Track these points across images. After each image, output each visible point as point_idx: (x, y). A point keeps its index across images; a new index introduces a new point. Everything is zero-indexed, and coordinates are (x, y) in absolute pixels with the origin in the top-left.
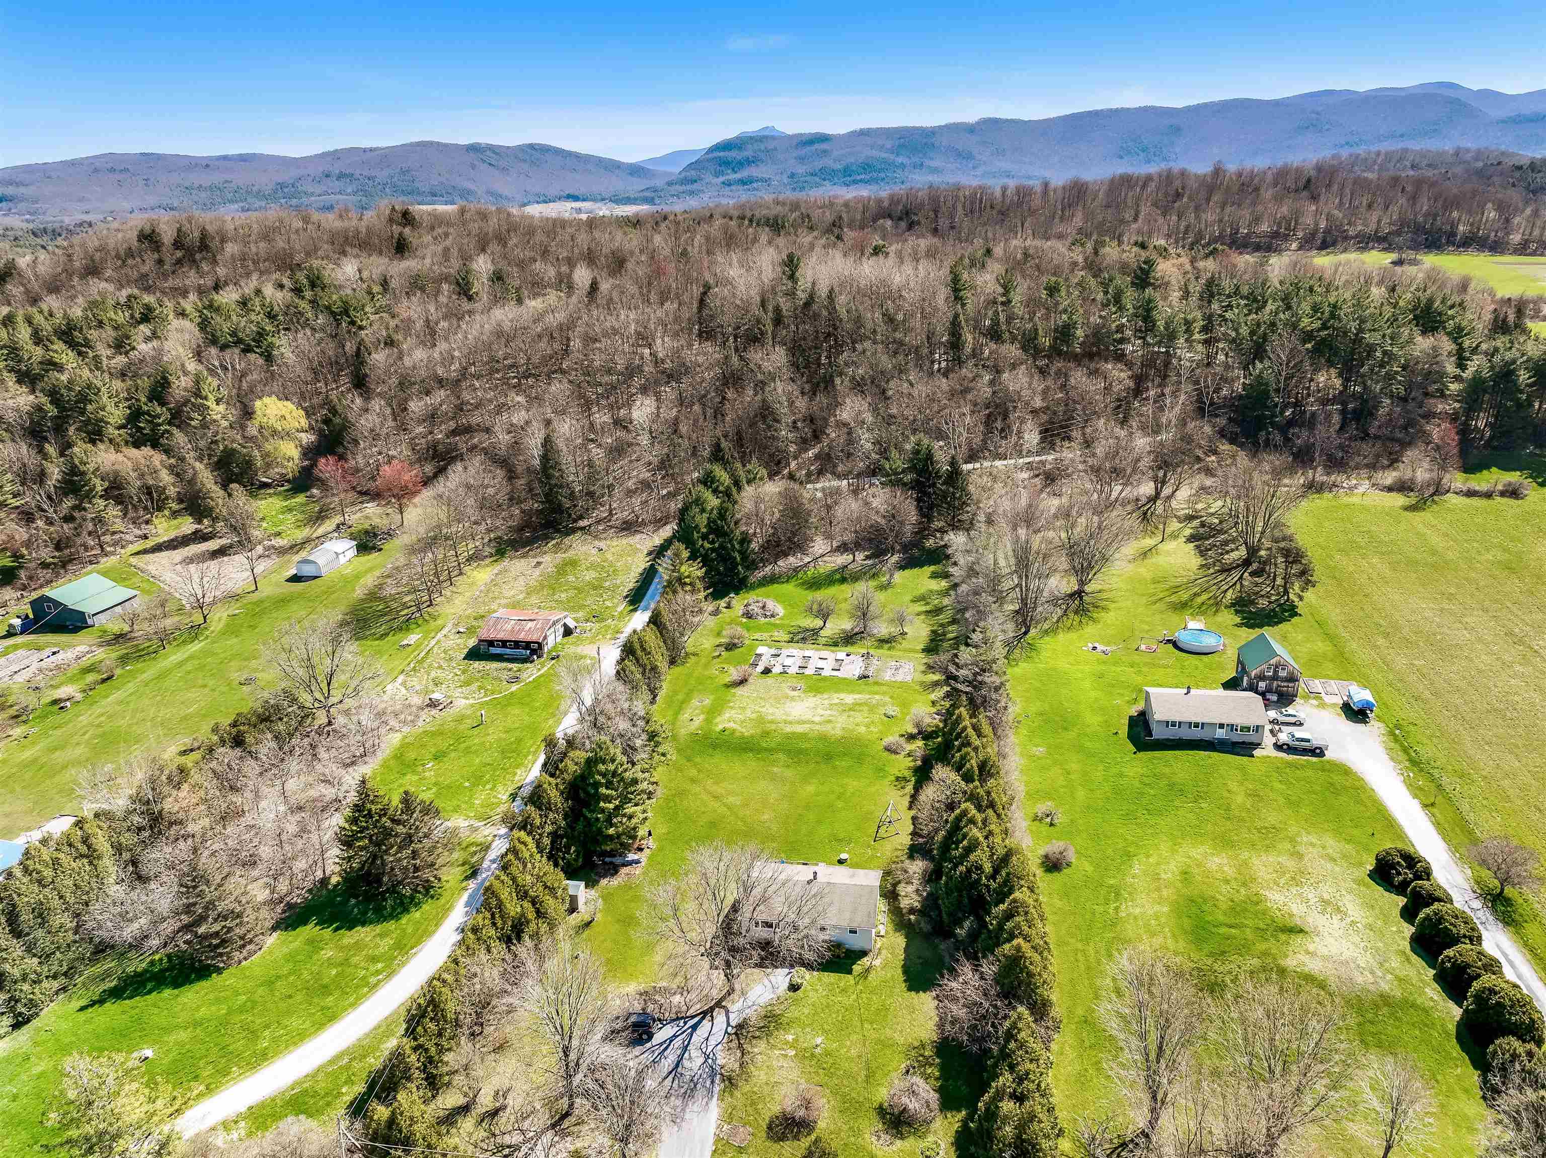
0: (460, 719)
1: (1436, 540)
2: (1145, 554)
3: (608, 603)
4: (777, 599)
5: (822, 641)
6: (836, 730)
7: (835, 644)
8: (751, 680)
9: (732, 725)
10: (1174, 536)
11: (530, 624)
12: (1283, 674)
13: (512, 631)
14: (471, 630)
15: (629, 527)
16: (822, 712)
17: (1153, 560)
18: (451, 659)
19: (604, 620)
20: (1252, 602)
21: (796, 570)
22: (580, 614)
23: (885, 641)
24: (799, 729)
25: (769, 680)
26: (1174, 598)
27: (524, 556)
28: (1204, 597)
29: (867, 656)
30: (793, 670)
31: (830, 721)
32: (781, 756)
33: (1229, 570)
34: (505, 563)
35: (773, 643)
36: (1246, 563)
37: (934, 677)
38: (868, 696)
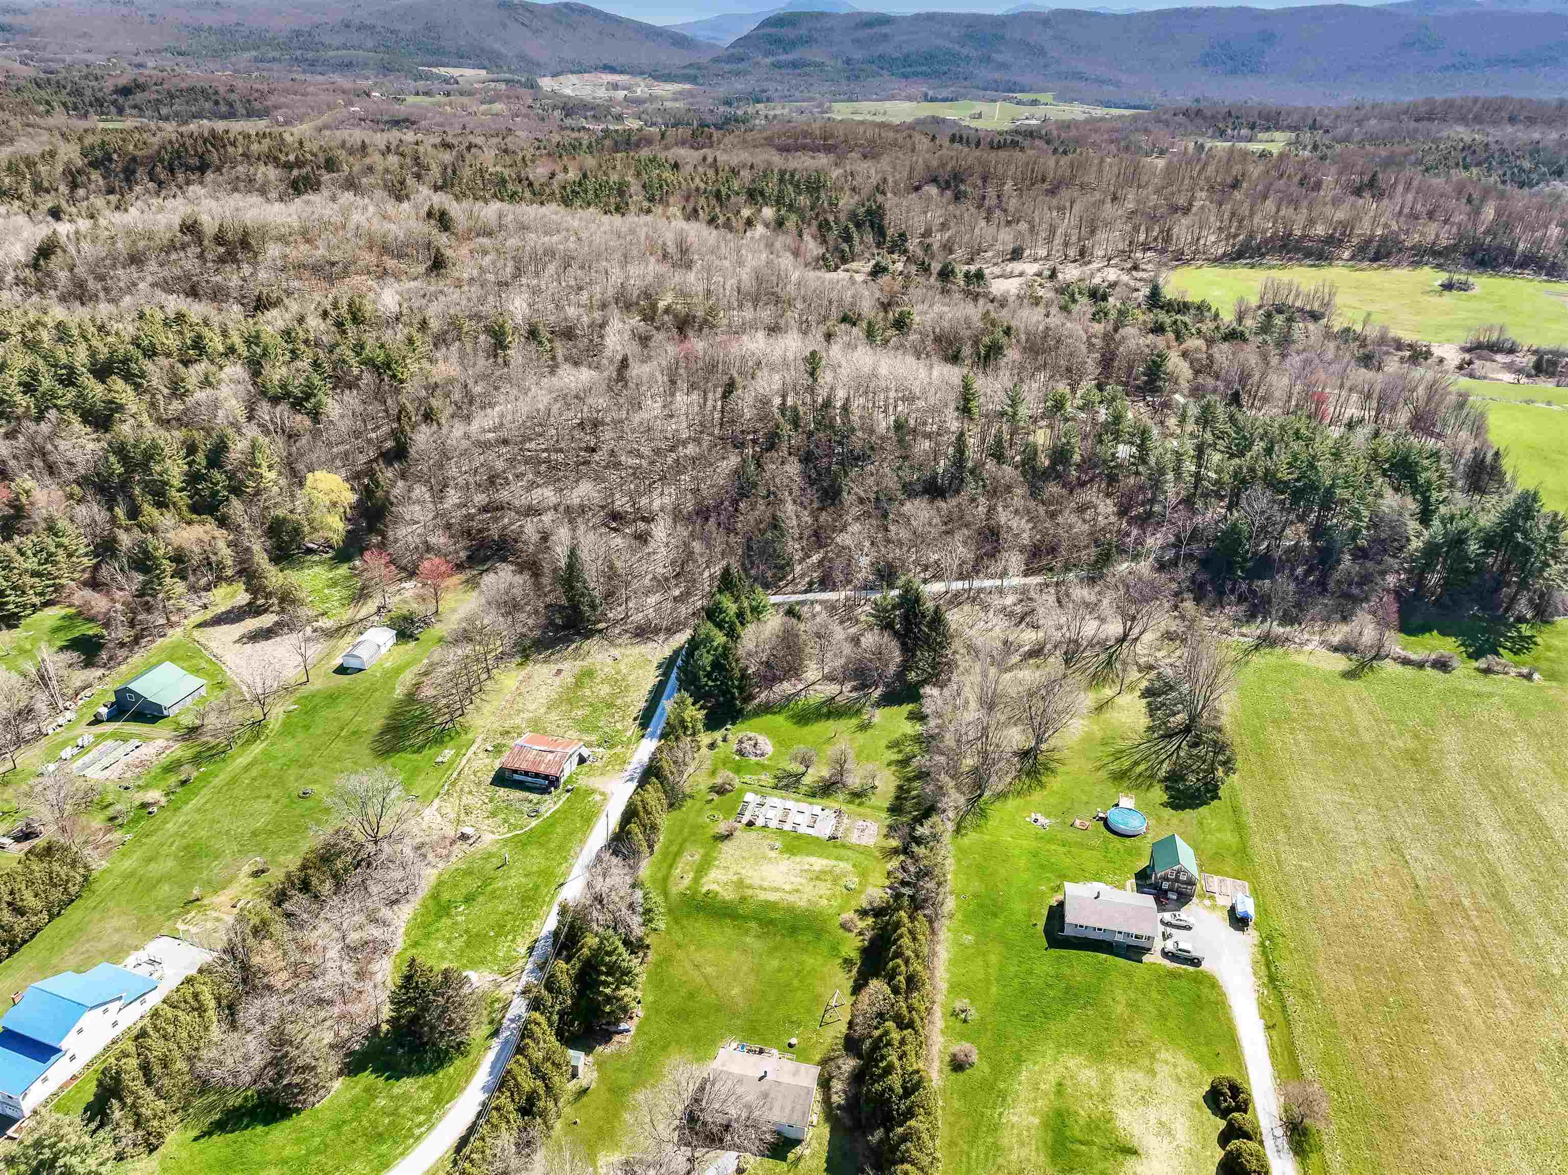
0: (489, 856)
1: (1362, 719)
2: (1100, 708)
3: (619, 726)
4: (770, 733)
5: (803, 789)
6: (801, 902)
7: (814, 795)
8: (736, 834)
9: (714, 887)
10: (1131, 688)
11: (550, 756)
12: (1184, 878)
13: (534, 763)
14: (498, 750)
15: (643, 633)
16: (793, 879)
17: (1107, 715)
18: (479, 784)
19: (613, 746)
20: (1183, 778)
21: (788, 698)
22: (593, 738)
23: (857, 795)
24: (772, 897)
25: (752, 835)
26: (1115, 767)
27: (546, 661)
28: (1142, 767)
29: (839, 813)
30: (773, 824)
31: (797, 891)
32: (753, 924)
33: (1171, 736)
34: (529, 668)
35: (761, 790)
36: (1187, 730)
37: (894, 843)
38: (834, 863)
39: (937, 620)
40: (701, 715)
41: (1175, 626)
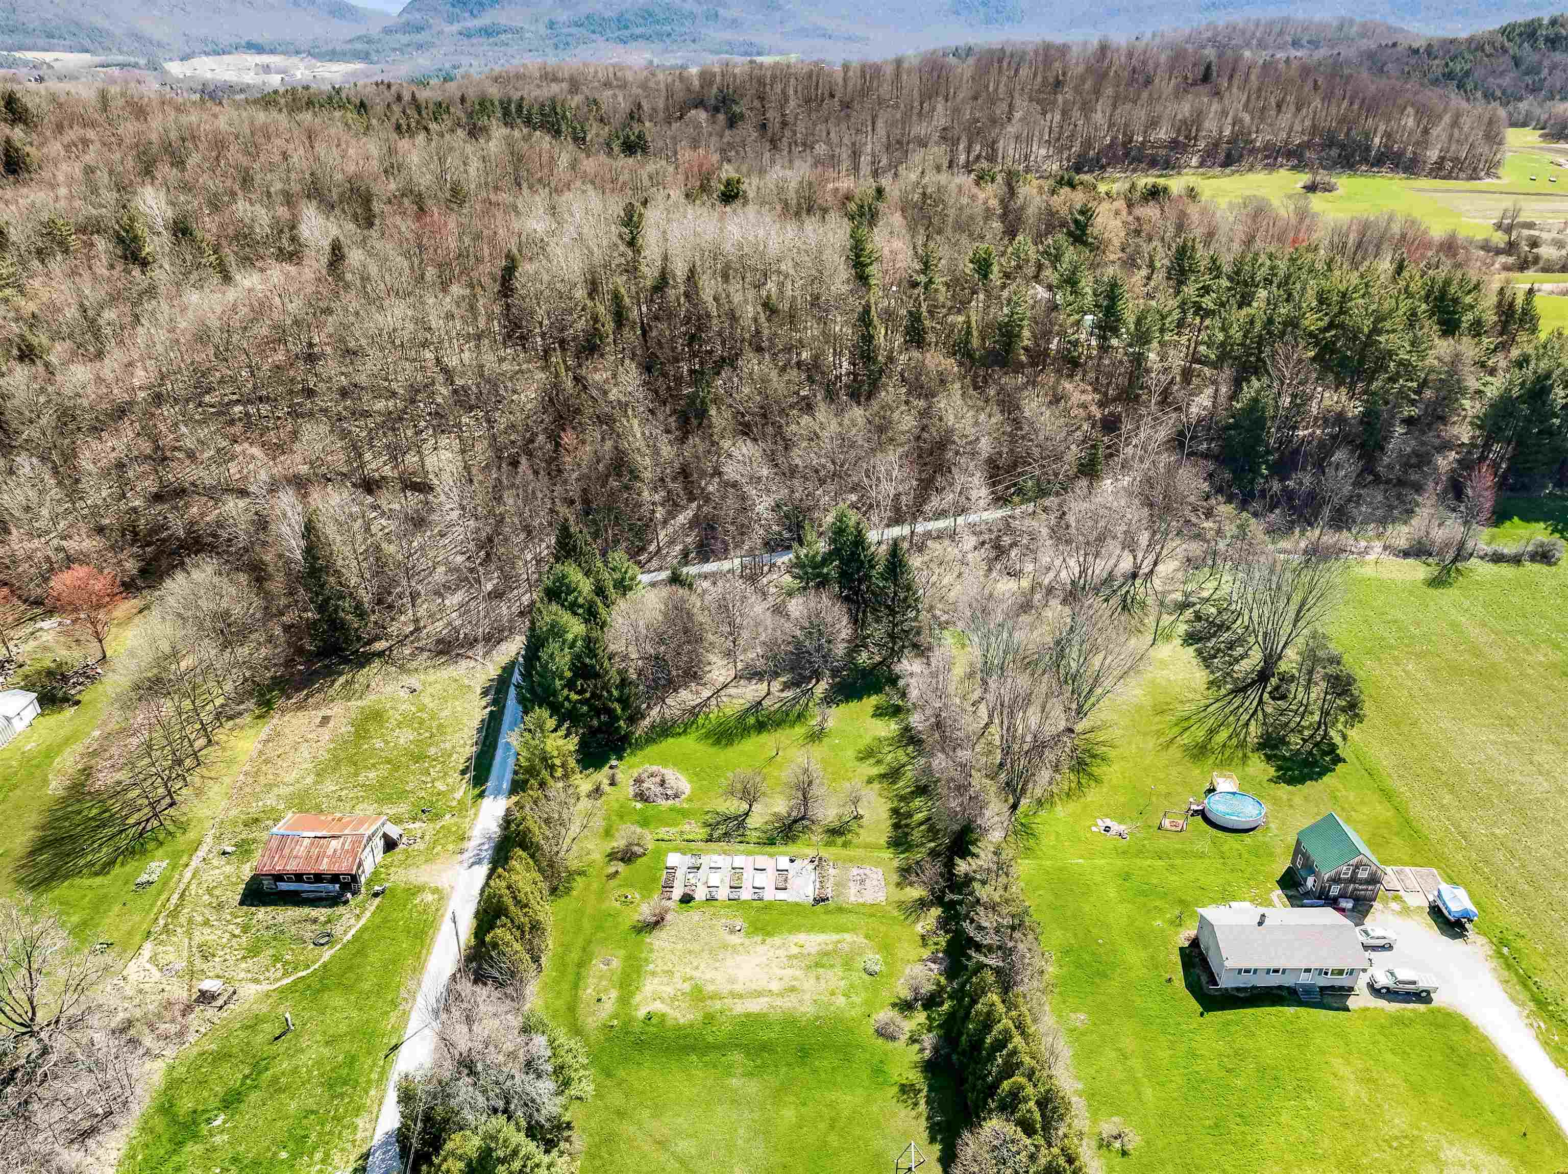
0: (253, 1024)
2: (1136, 668)
3: (440, 786)
4: (679, 762)
5: (753, 836)
6: (807, 1009)
7: (771, 842)
8: (668, 917)
9: (658, 1007)
10: (1168, 637)
11: (334, 843)
12: (1363, 875)
13: (308, 857)
14: (244, 849)
15: (449, 648)
16: (779, 972)
18: (220, 906)
19: (438, 816)
20: (1283, 741)
21: (694, 712)
22: (402, 808)
24: (754, 1006)
25: (693, 916)
26: (1186, 739)
27: (301, 706)
28: (1223, 735)
29: (818, 863)
30: (723, 894)
31: (793, 989)
32: (737, 1057)
33: (1244, 689)
34: (275, 720)
35: (687, 845)
36: (1263, 678)
37: (916, 892)
38: (835, 937)
40: (572, 744)
41: (1196, 548)
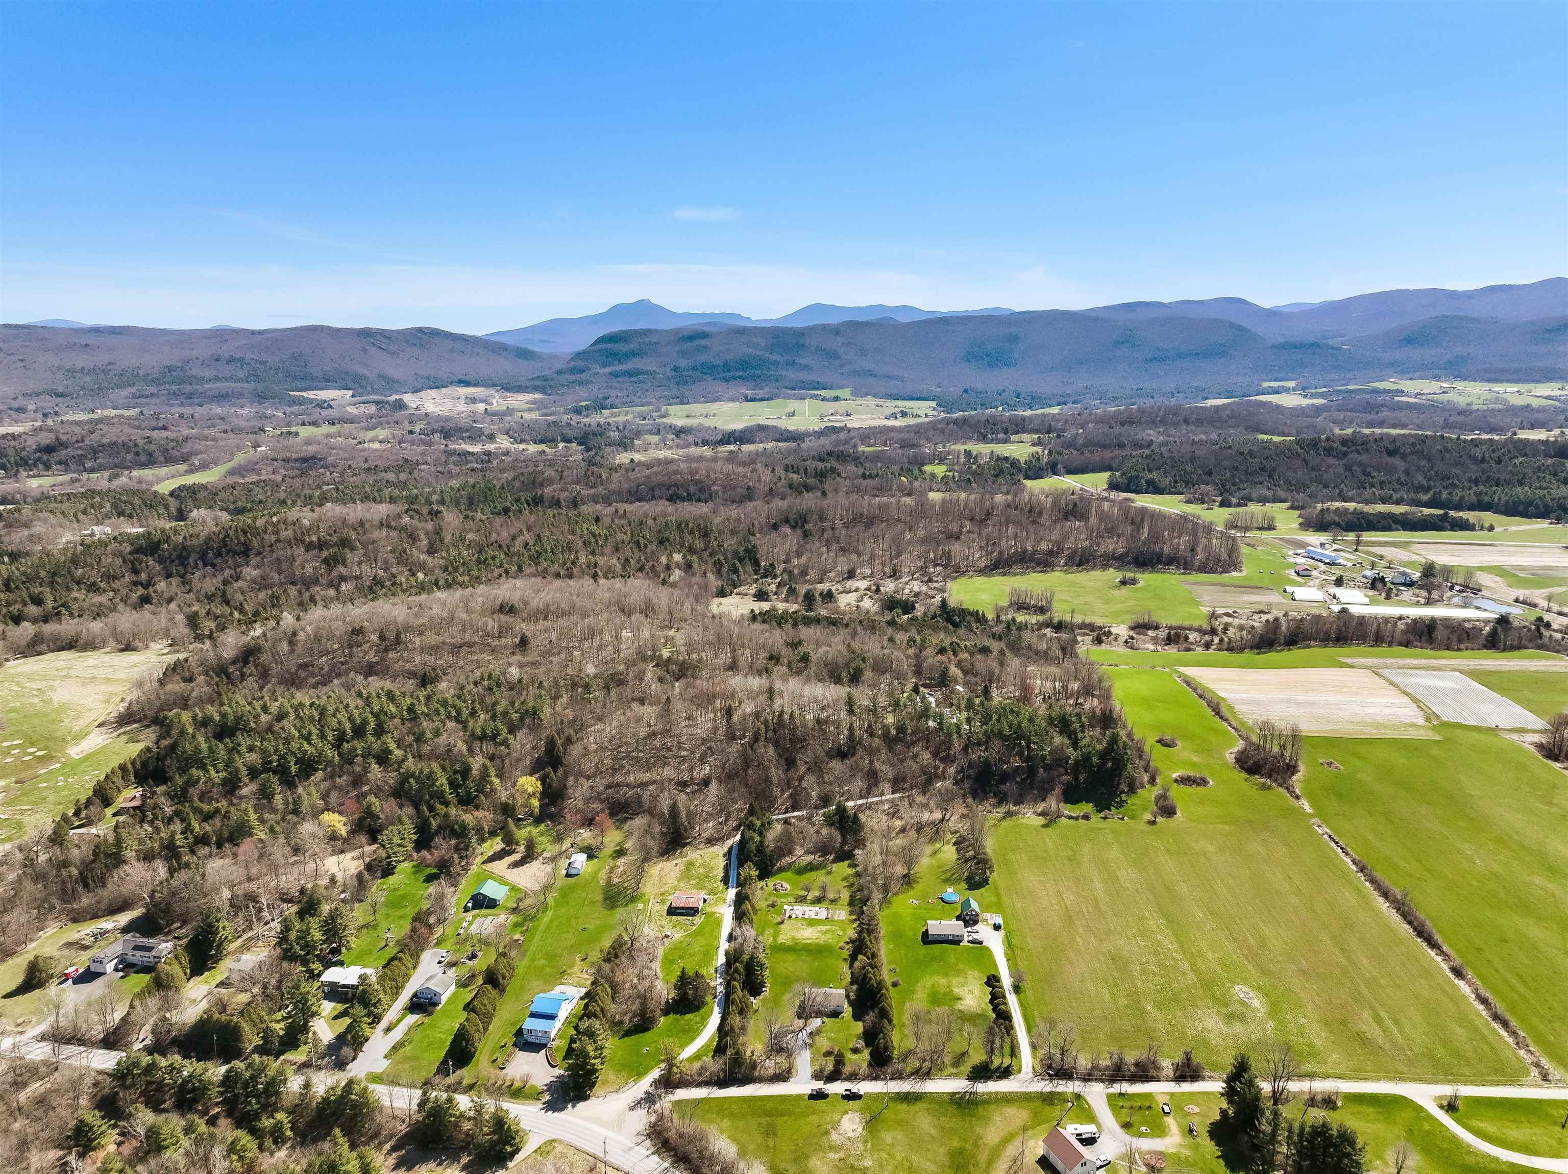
2: (935, 853)
3: (716, 885)
4: (787, 880)
5: (809, 901)
6: (820, 942)
7: (814, 903)
8: (784, 922)
10: (948, 843)
11: (691, 900)
13: (684, 903)
14: (663, 902)
16: (815, 935)
17: (939, 856)
18: (661, 915)
19: (717, 894)
20: (973, 878)
21: (790, 864)
22: (706, 891)
23: (833, 901)
25: (792, 921)
26: (944, 876)
27: (667, 860)
28: (956, 875)
29: (827, 909)
30: (800, 916)
31: (818, 938)
32: (804, 953)
33: (967, 861)
34: (661, 864)
35: (789, 904)
36: (974, 858)
37: (854, 917)
38: (830, 927)
39: (856, 818)
40: (757, 873)
41: (965, 811)
